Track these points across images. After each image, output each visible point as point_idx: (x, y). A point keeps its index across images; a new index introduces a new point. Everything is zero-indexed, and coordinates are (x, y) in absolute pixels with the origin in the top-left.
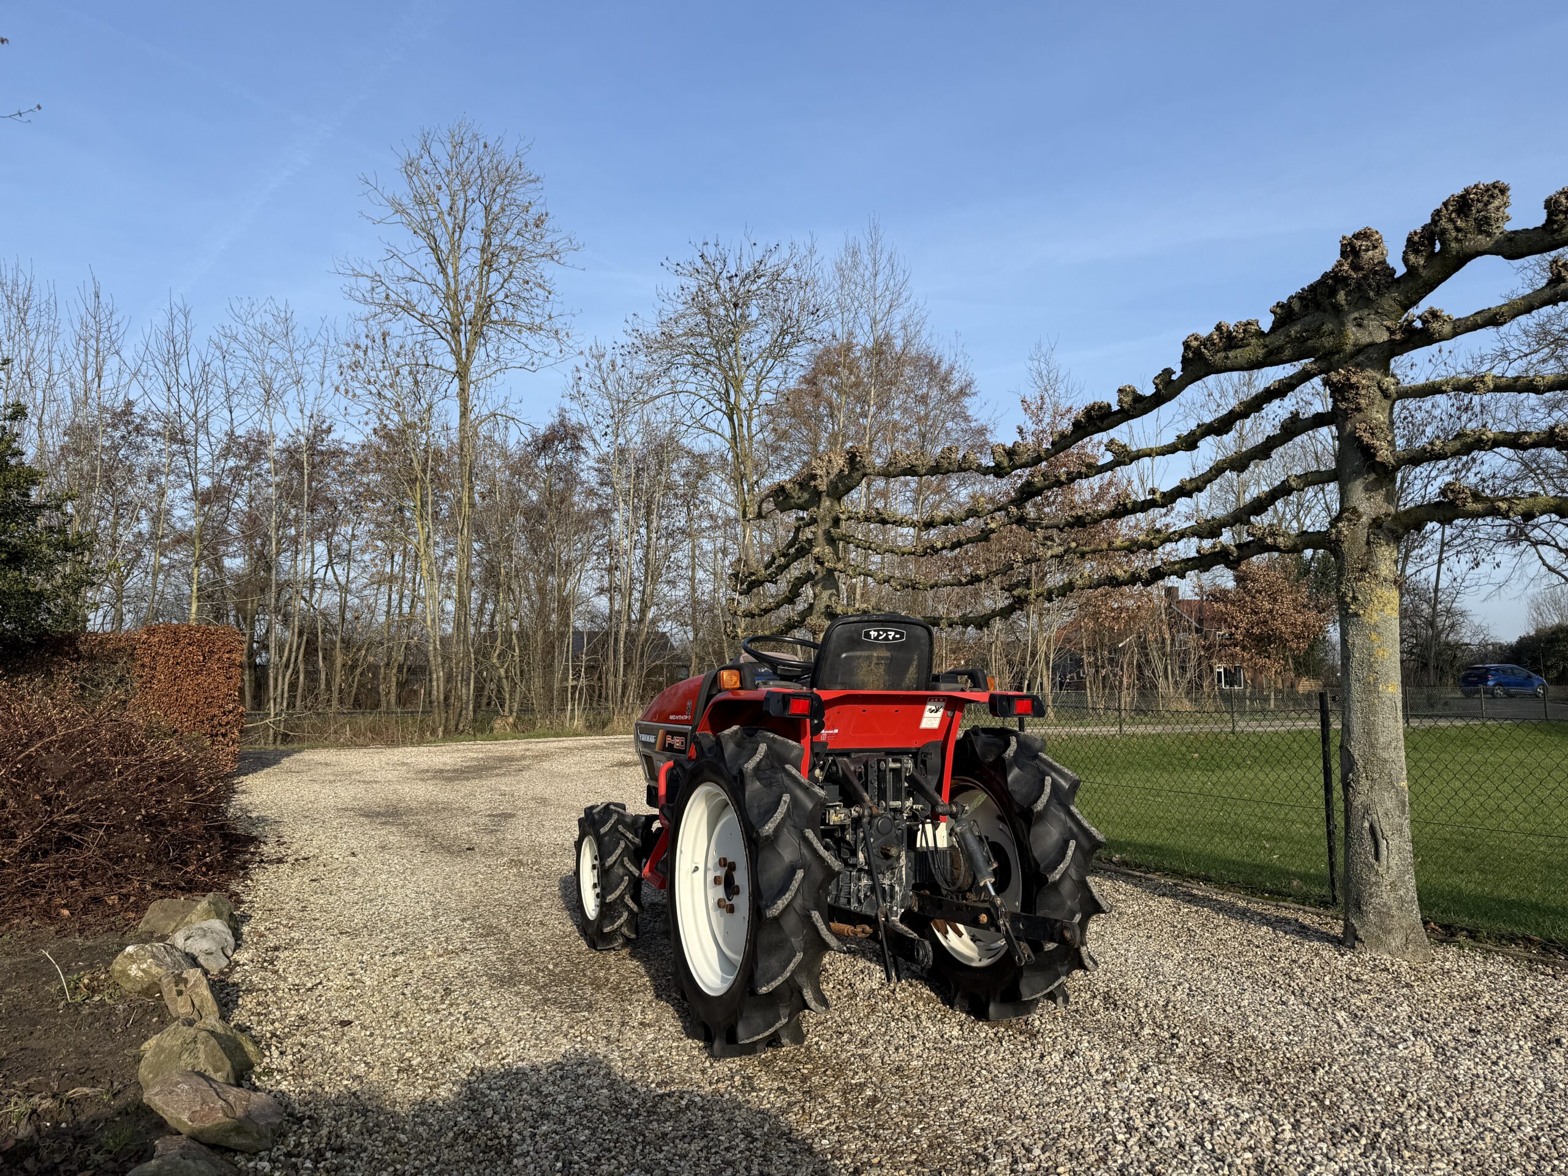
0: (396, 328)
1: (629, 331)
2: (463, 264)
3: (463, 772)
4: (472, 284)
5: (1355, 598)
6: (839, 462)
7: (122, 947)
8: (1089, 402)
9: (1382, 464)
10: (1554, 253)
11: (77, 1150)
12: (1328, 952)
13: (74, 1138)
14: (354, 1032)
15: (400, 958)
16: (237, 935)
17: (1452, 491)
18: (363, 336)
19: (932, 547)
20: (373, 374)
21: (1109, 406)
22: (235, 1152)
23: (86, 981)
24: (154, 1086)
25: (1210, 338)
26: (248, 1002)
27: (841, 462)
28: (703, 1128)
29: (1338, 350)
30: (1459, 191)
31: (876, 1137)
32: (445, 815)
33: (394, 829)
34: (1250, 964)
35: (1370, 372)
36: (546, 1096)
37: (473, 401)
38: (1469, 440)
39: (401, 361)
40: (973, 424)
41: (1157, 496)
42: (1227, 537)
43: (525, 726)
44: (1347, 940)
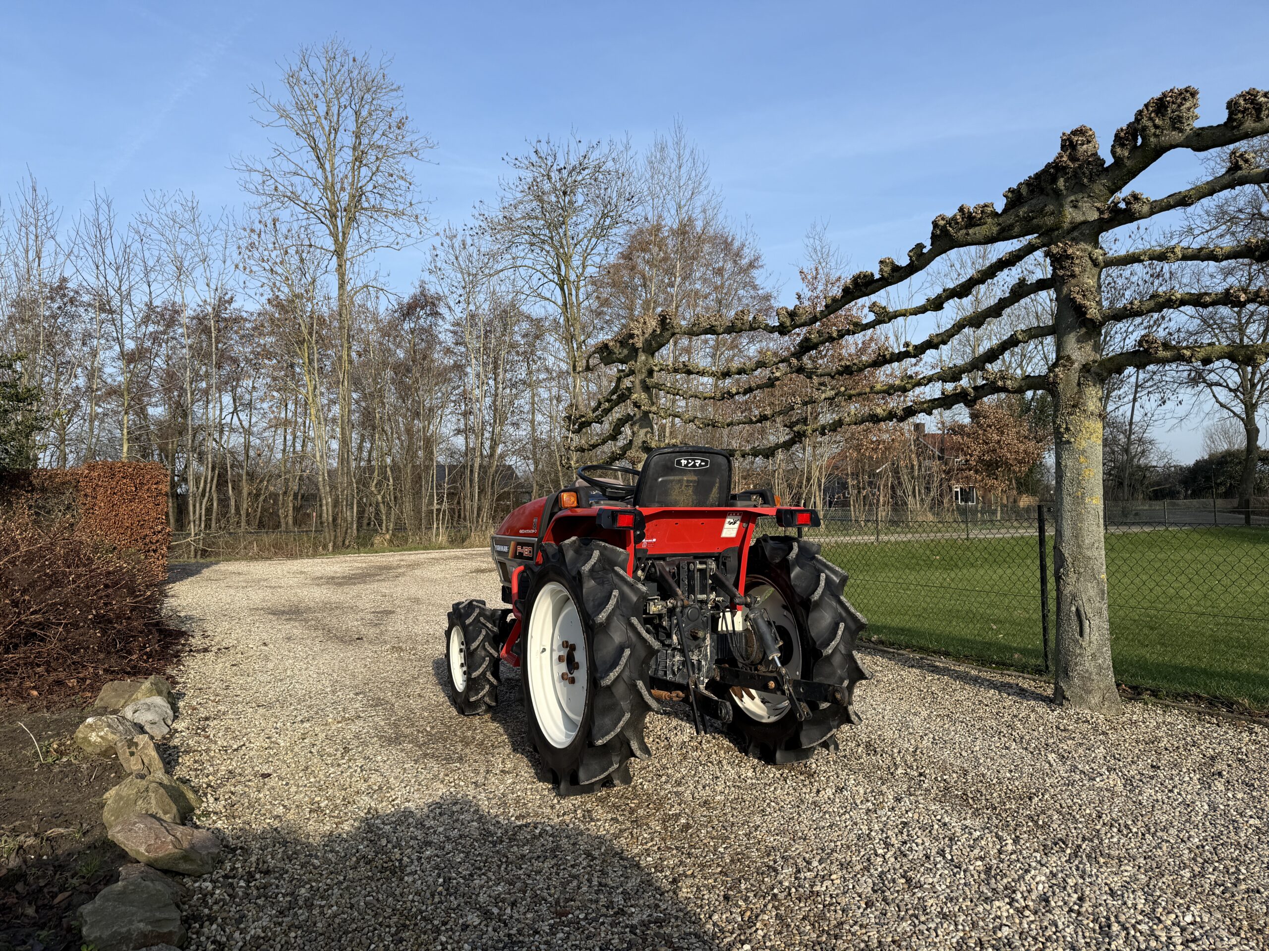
0: (284, 215)
1: (477, 215)
2: (338, 161)
3: (350, 578)
4: (346, 177)
5: (1067, 429)
6: (653, 323)
7: (82, 719)
8: (856, 272)
9: (1091, 320)
10: (1232, 147)
11: (57, 876)
12: (1042, 708)
13: (54, 867)
14: (273, 782)
15: (307, 725)
16: (175, 709)
17: (1147, 342)
18: (257, 222)
19: (729, 393)
20: (266, 253)
21: (872, 275)
22: (183, 875)
23: (55, 746)
24: (116, 826)
25: (954, 218)
26: (186, 760)
27: (654, 324)
28: (553, 850)
29: (1057, 227)
30: (1157, 95)
31: (689, 855)
32: (338, 612)
33: (297, 624)
34: (981, 719)
35: (1083, 245)
36: (428, 828)
37: (349, 275)
38: (1161, 300)
39: (288, 242)
40: (760, 292)
41: (911, 348)
42: (965, 382)
43: (400, 541)
44: (1057, 699)
